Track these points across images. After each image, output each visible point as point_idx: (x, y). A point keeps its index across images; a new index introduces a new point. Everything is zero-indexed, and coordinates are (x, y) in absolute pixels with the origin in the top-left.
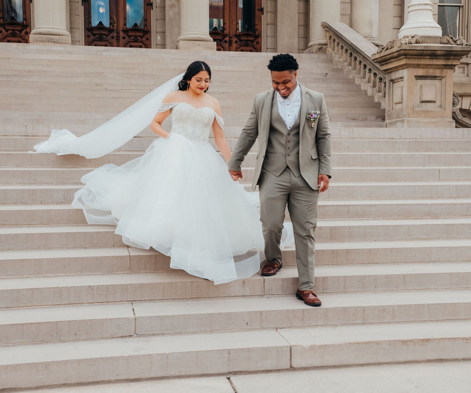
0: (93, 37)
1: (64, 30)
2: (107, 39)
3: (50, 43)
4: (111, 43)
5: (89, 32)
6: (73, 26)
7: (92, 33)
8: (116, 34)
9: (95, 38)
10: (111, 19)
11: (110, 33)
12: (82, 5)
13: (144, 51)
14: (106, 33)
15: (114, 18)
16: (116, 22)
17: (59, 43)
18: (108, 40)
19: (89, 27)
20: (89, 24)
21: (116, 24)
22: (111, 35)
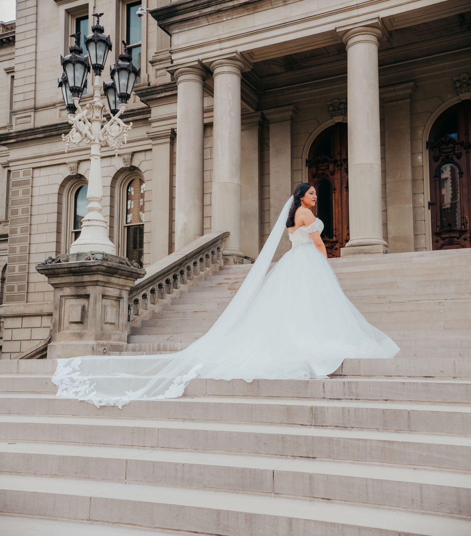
0: (442, 242)
1: (378, 239)
2: (459, 241)
3: (361, 254)
4: (463, 246)
5: (437, 236)
6: (418, 233)
7: (441, 238)
8: (469, 235)
9: (444, 242)
10: (463, 219)
11: (461, 234)
12: (429, 209)
13: (468, 251)
14: (458, 235)
15: (466, 218)
16: (468, 221)
17: (371, 253)
18: (460, 243)
19: (437, 231)
20: (437, 228)
21: (468, 224)
22: (463, 237)
